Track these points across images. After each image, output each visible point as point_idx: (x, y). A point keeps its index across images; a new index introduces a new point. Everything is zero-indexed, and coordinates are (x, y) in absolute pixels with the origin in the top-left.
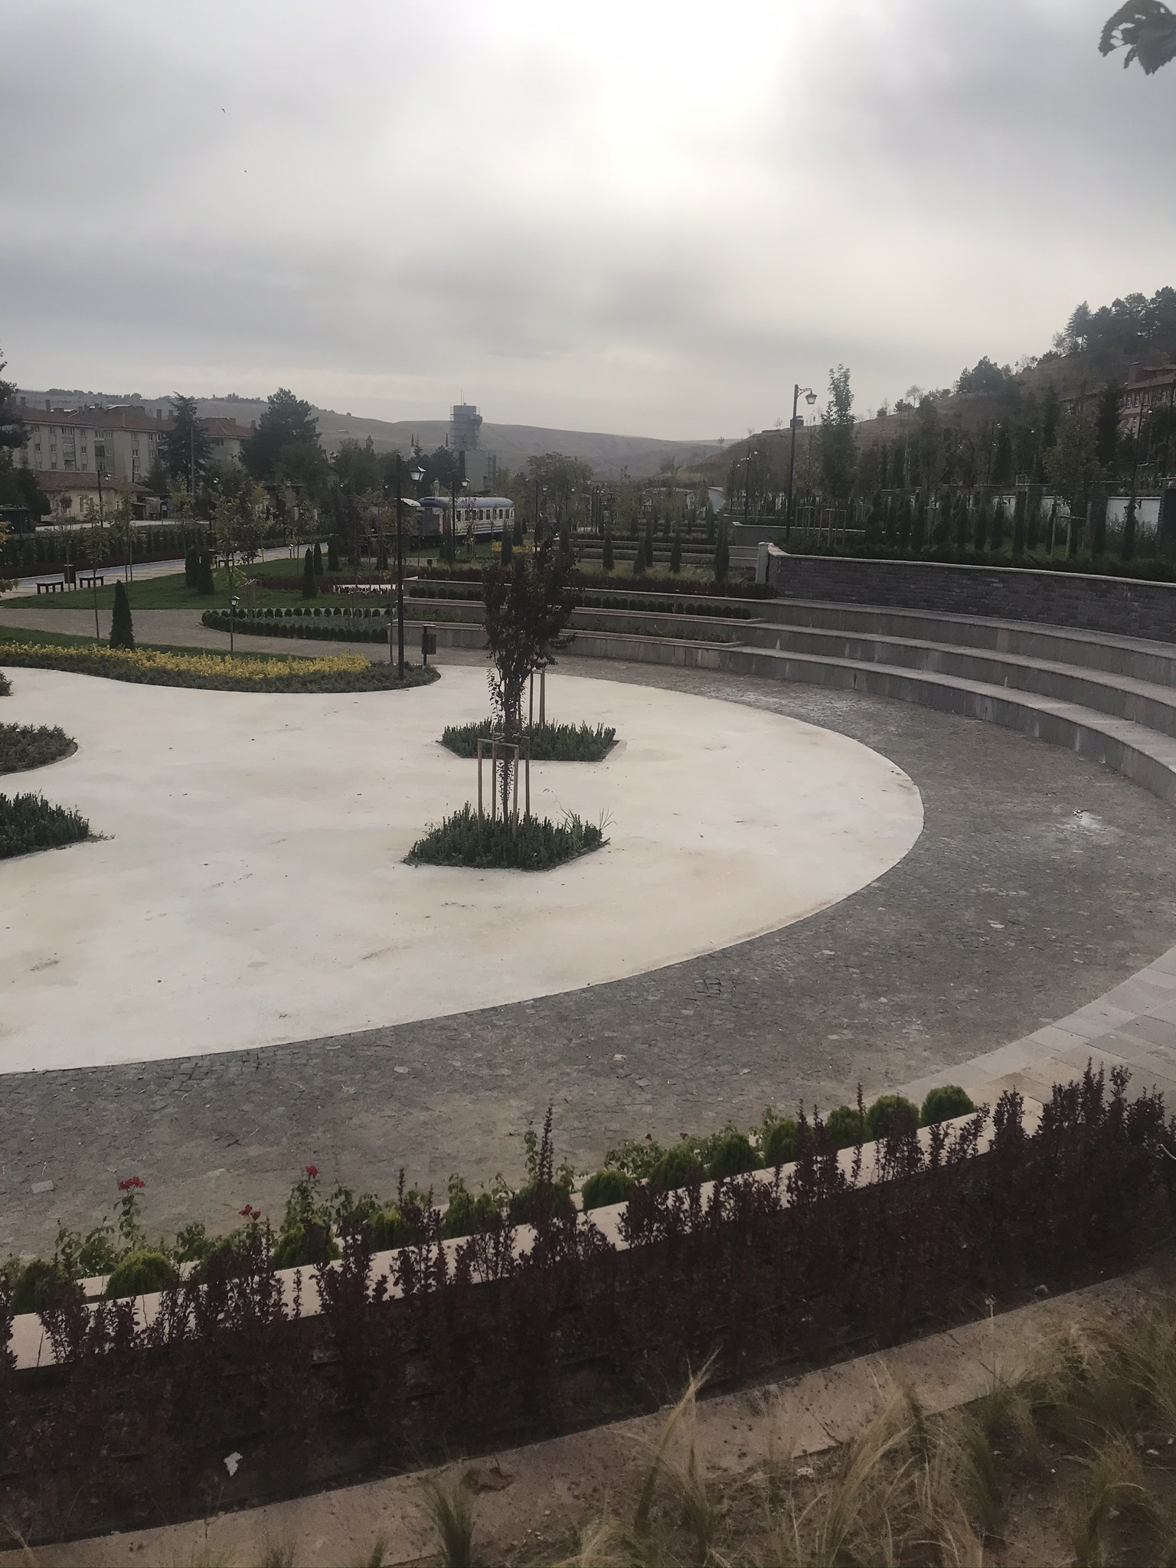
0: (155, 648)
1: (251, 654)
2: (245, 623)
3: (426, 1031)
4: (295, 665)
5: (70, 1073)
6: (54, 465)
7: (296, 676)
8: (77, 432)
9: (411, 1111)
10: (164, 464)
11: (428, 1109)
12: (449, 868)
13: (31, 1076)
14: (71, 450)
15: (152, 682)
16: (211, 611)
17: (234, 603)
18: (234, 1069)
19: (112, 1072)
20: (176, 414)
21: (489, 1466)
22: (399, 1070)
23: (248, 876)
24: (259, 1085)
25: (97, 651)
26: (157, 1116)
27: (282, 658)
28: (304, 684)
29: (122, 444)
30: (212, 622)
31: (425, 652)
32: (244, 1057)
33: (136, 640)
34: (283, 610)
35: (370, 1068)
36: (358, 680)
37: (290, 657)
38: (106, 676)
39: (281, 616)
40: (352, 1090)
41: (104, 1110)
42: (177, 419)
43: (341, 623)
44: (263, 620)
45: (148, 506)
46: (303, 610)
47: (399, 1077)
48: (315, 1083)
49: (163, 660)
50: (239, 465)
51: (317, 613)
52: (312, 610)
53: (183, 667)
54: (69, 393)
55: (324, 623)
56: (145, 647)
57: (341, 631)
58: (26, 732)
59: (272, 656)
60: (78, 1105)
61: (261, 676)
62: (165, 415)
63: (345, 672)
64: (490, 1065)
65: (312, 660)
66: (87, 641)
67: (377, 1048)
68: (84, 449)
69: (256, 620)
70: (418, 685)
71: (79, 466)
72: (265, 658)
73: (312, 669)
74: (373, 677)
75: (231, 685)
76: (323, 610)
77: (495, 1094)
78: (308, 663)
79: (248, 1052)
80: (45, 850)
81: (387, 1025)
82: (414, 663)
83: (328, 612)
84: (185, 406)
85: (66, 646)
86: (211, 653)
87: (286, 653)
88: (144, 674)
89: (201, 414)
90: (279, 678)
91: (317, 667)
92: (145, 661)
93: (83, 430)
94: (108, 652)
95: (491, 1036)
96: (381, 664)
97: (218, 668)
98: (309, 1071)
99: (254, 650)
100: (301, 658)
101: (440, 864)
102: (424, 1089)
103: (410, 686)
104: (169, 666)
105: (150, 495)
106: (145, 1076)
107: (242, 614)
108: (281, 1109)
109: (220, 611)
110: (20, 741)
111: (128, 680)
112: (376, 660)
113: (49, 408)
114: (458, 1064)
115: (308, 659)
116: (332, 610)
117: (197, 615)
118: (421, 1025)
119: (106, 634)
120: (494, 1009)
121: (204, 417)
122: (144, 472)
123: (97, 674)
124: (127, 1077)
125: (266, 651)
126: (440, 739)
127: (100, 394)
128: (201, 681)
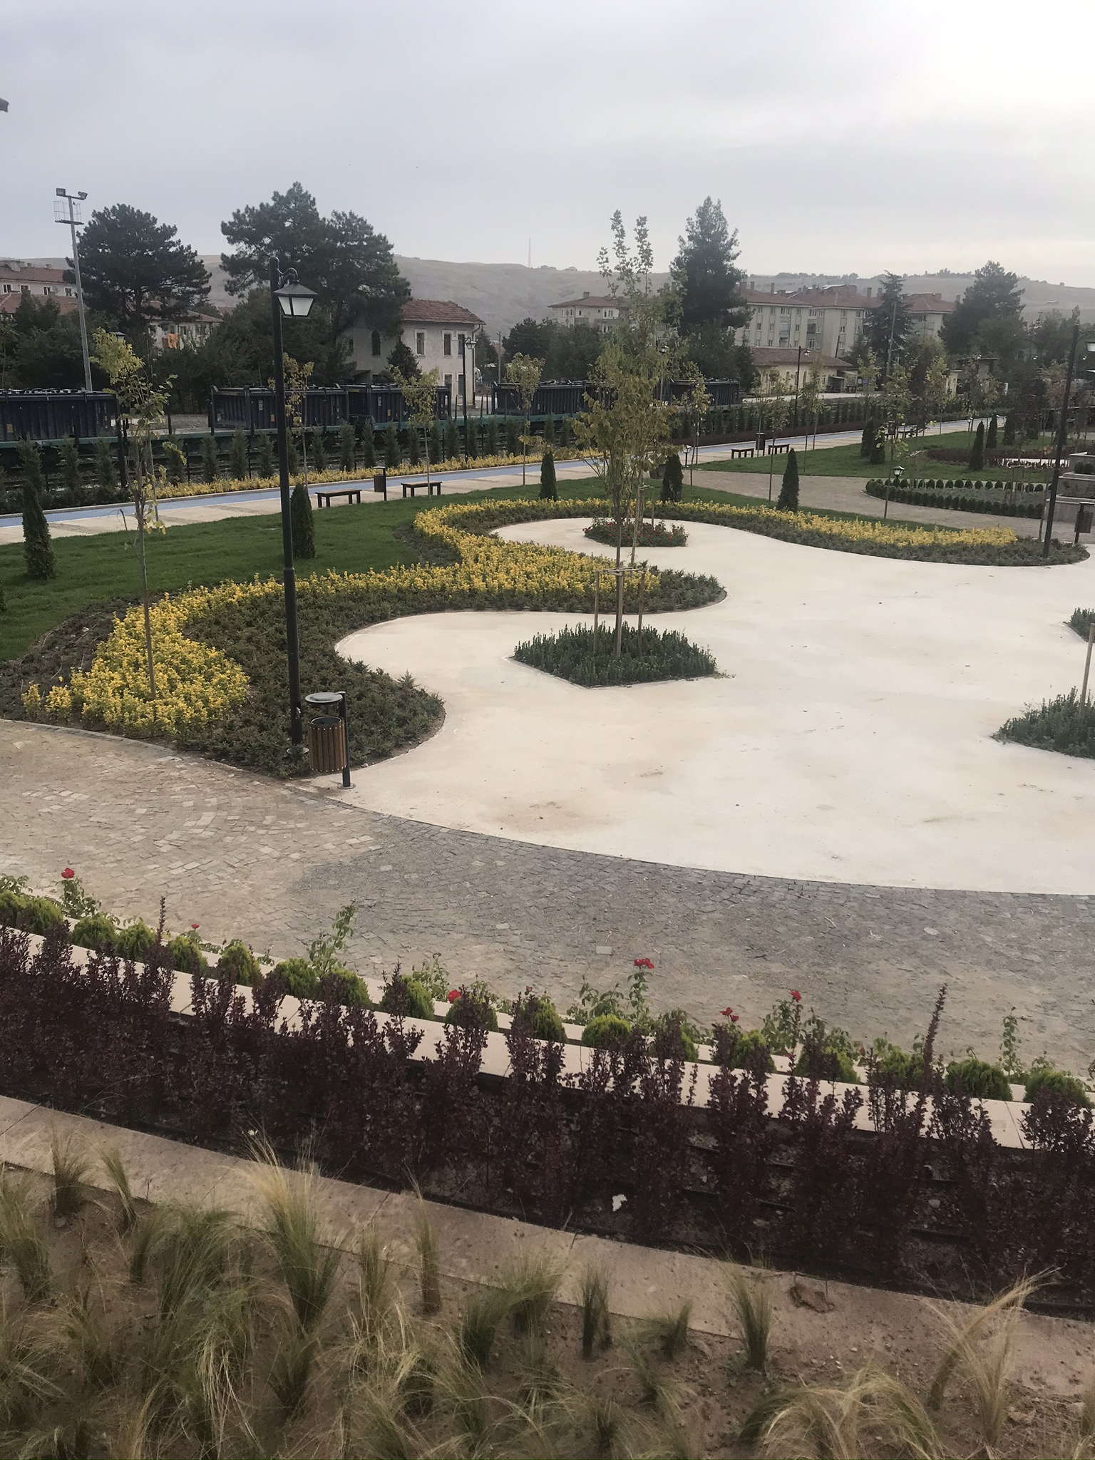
0: (814, 511)
1: (900, 522)
2: (904, 493)
3: (966, 902)
4: (940, 535)
5: (647, 865)
6: (770, 342)
7: (939, 546)
8: (794, 311)
9: (929, 970)
10: (866, 340)
11: (946, 973)
12: (1038, 750)
13: (617, 861)
14: (786, 329)
15: (805, 543)
16: (876, 480)
17: (897, 473)
18: (778, 894)
19: (679, 872)
20: (884, 291)
21: (817, 1288)
22: (929, 930)
23: (839, 727)
24: (796, 912)
25: (764, 511)
26: (704, 918)
27: (929, 528)
28: (944, 554)
29: (832, 321)
30: (874, 490)
31: (1078, 530)
32: (791, 885)
33: (801, 503)
34: (945, 482)
35: (901, 922)
36: (999, 554)
37: (936, 528)
38: (767, 535)
39: (942, 487)
40: (878, 938)
41: (665, 901)
42: (884, 297)
43: (998, 497)
44: (923, 491)
45: (846, 380)
46: (964, 482)
47: (926, 938)
48: (846, 923)
49: (820, 524)
50: (938, 340)
51: (979, 485)
52: (974, 483)
53: (835, 531)
54: (795, 276)
55: (981, 496)
56: (806, 510)
57: (997, 505)
58: (689, 579)
59: (920, 525)
60: (647, 892)
61: (905, 544)
62: (874, 294)
63: (989, 545)
64: (1023, 949)
65: (958, 531)
66: (757, 502)
67: (913, 906)
68: (798, 327)
69: (917, 490)
70: (1062, 563)
71: (792, 343)
72: (913, 526)
73: (956, 540)
74: (1016, 552)
75: (875, 550)
76: (984, 483)
77: (1019, 976)
78: (954, 534)
79: (795, 882)
80: (677, 680)
81: (929, 887)
82: (1064, 541)
83: (989, 486)
84: (893, 283)
85: (740, 506)
86: (864, 519)
87: (933, 523)
88: (800, 535)
89: (907, 290)
90: (922, 547)
91: (961, 539)
92: (803, 523)
93: (799, 310)
94: (774, 513)
95: (1032, 921)
96: (1028, 539)
97: (866, 533)
98: (845, 911)
99: (904, 519)
100: (947, 529)
101: (1030, 745)
102: (948, 954)
103: (1053, 563)
104: (823, 529)
105: (849, 369)
106: (705, 882)
107: (904, 484)
108: (810, 938)
109: (884, 481)
110: (681, 586)
111: (785, 540)
112: (1024, 536)
113: (772, 291)
114: (988, 939)
115: (953, 530)
116: (994, 483)
117: (862, 483)
118: (963, 895)
119: (775, 498)
120: (1043, 896)
121: (910, 293)
122: (848, 348)
123: (760, 532)
124: (689, 879)
125: (915, 520)
126: (1069, 620)
127: (821, 275)
128: (847, 544)
